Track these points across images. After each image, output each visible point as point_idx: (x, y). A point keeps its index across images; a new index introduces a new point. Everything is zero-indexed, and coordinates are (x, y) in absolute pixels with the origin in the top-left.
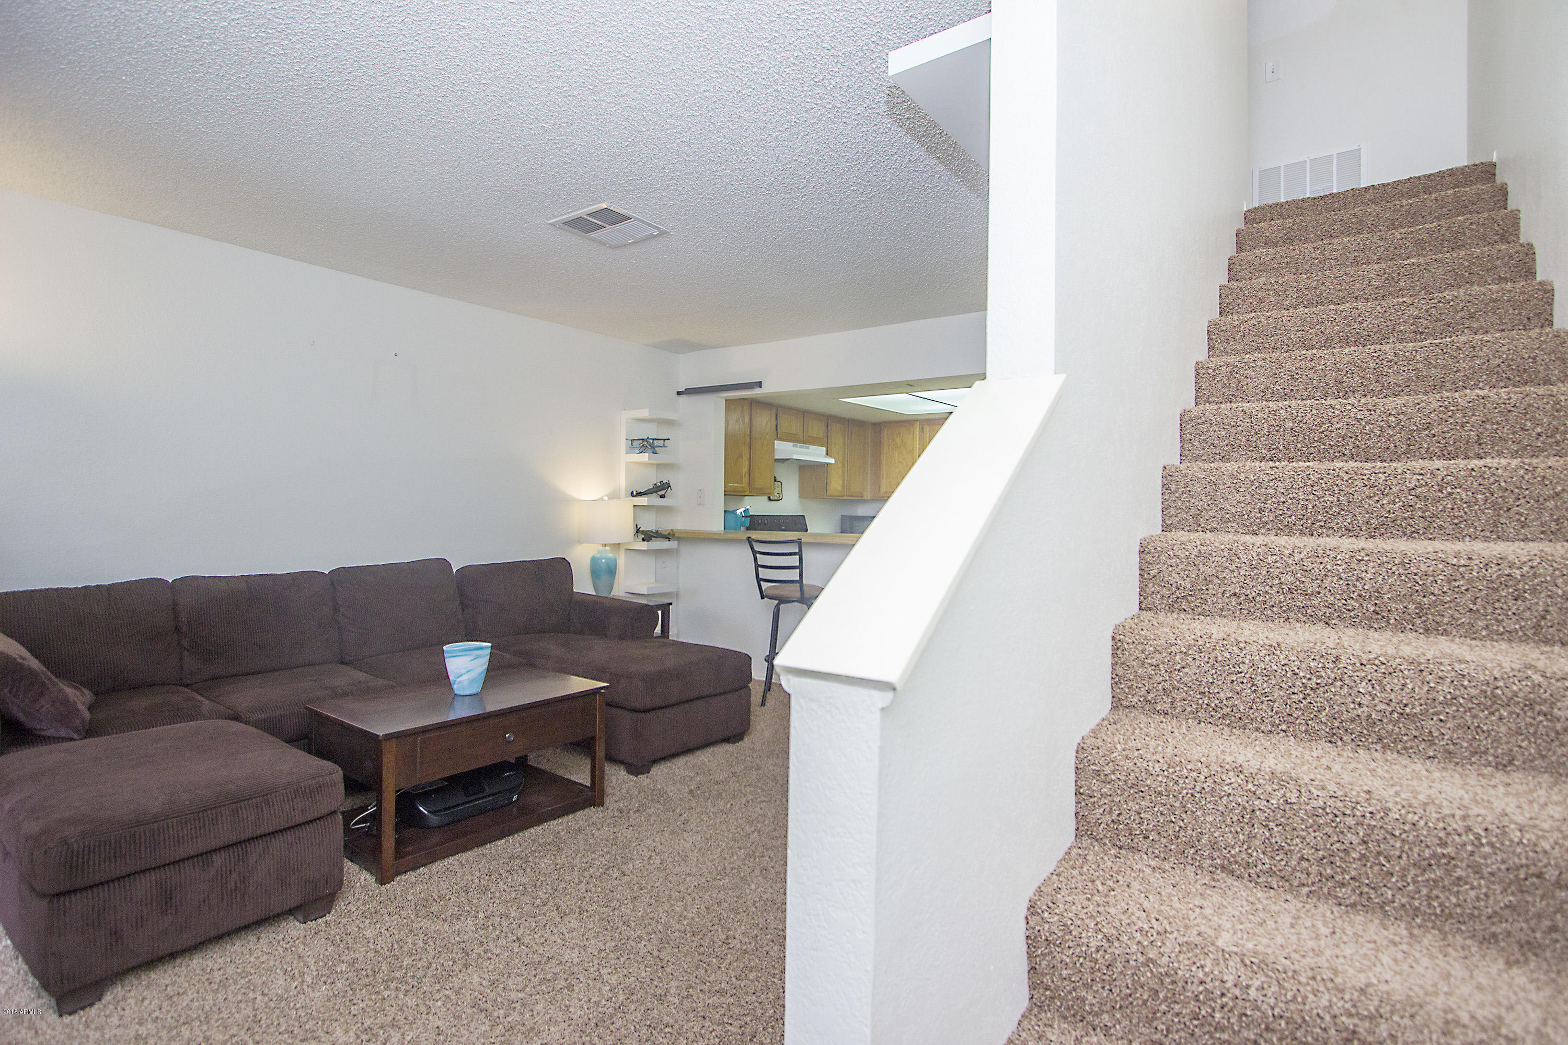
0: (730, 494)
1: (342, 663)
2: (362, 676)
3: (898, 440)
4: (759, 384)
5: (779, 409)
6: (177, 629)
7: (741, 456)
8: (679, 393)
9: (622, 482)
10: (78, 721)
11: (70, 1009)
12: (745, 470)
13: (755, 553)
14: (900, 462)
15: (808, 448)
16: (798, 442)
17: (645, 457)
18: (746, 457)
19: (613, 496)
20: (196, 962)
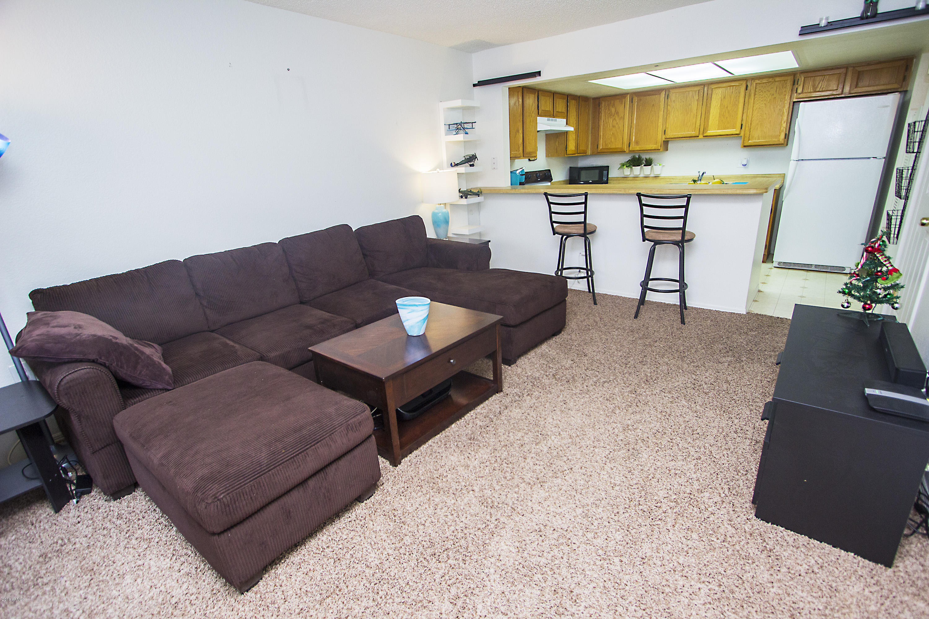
0: (513, 158)
1: (301, 303)
2: (326, 315)
3: (613, 110)
4: (539, 73)
5: (540, 93)
6: (197, 294)
7: (518, 131)
8: (474, 85)
9: (445, 157)
10: (167, 377)
11: (247, 589)
12: (521, 141)
13: (549, 203)
14: (614, 126)
15: (556, 121)
16: (550, 116)
17: (461, 137)
18: (521, 131)
19: (440, 167)
20: (313, 544)
